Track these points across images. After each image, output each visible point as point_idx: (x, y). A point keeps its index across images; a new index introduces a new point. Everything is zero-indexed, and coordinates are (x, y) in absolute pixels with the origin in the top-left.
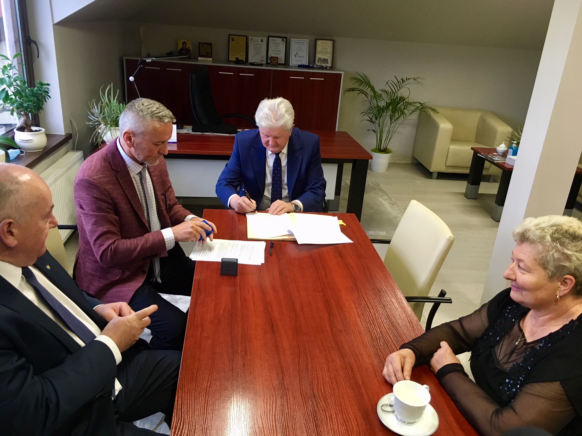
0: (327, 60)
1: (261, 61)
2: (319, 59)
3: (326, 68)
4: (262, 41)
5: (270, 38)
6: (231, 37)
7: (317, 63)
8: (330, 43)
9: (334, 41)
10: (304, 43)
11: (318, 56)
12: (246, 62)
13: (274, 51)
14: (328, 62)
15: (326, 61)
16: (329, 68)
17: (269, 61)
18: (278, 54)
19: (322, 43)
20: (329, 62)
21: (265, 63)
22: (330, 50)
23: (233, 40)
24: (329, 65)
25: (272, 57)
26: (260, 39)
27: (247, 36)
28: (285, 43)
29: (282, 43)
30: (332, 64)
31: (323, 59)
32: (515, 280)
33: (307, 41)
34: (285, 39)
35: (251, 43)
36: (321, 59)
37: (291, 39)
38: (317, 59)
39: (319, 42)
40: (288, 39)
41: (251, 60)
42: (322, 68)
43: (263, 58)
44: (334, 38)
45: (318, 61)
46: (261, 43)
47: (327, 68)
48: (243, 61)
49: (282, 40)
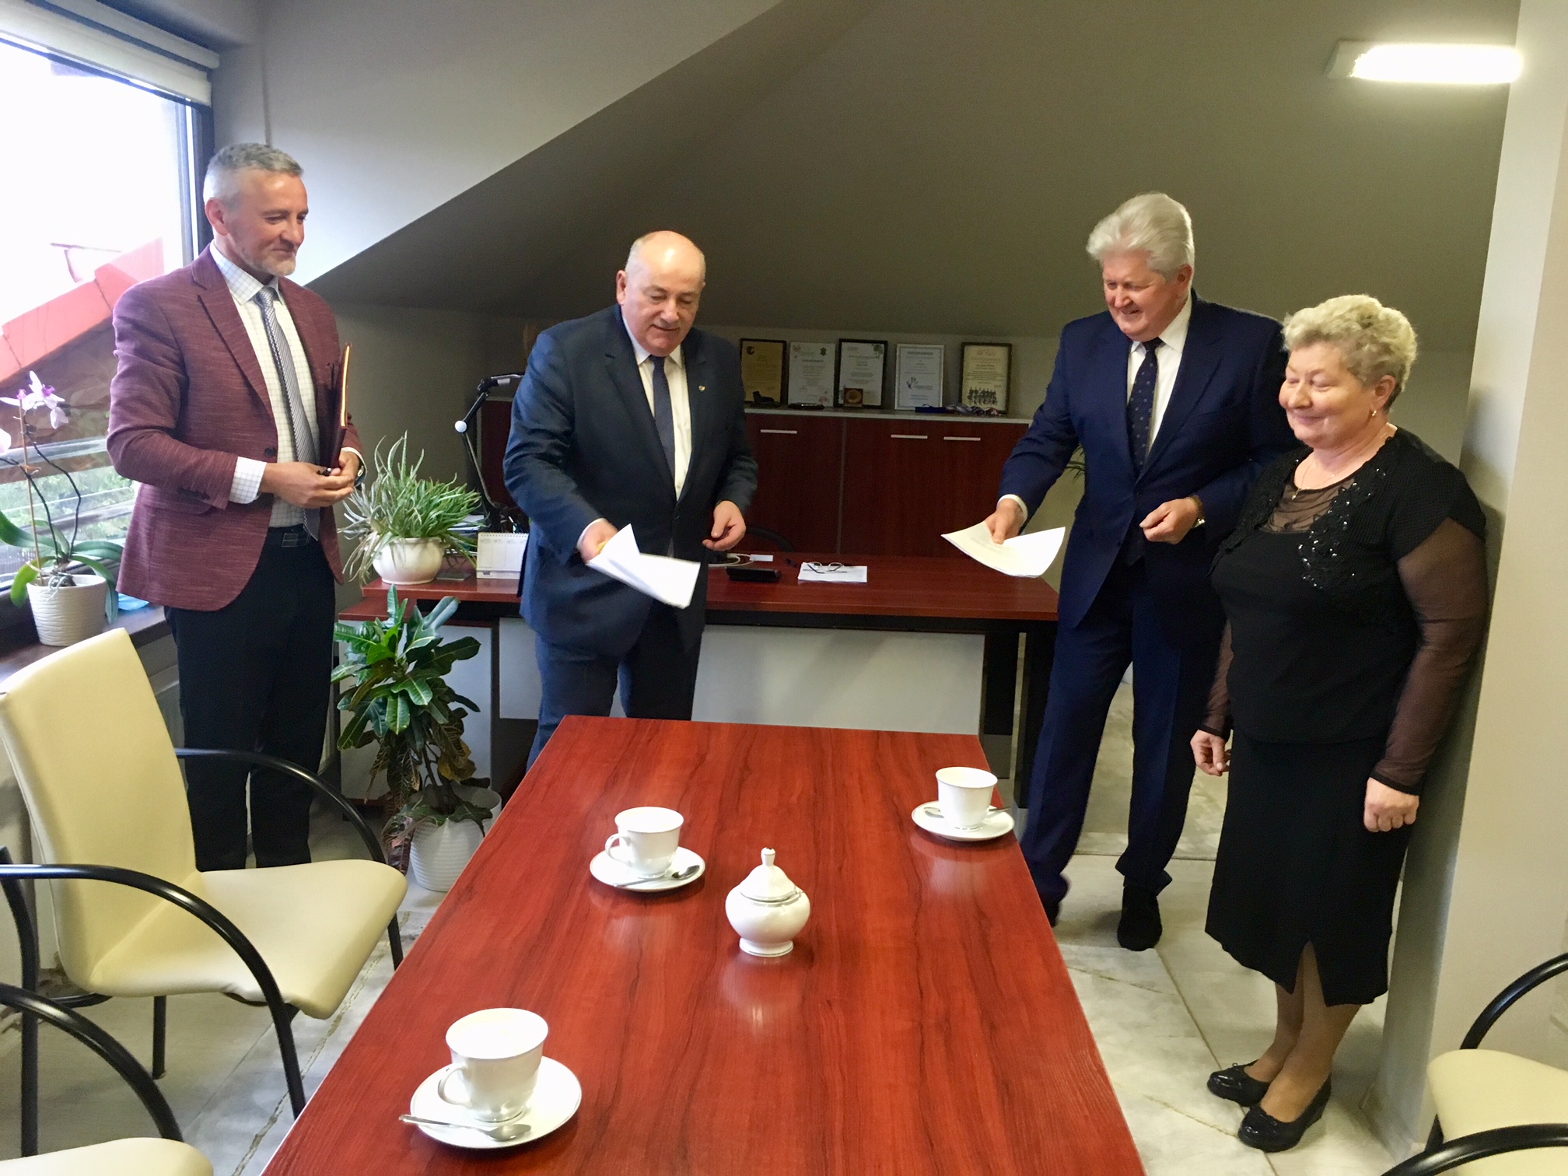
0: (994, 393)
1: (820, 400)
2: (971, 392)
3: (989, 413)
4: (823, 352)
5: (844, 345)
6: (746, 344)
7: (966, 402)
8: (1000, 353)
9: (1009, 346)
10: (932, 354)
11: (970, 384)
12: (784, 401)
13: (854, 374)
14: (995, 398)
15: (989, 396)
16: (996, 413)
17: (841, 401)
18: (867, 382)
19: (980, 353)
20: (997, 400)
21: (831, 404)
22: (1001, 368)
23: (750, 351)
24: (1000, 406)
25: (846, 390)
26: (816, 348)
27: (784, 342)
28: (882, 356)
29: (875, 356)
30: (1007, 406)
31: (984, 392)
32: (1311, 404)
33: (941, 349)
34: (883, 345)
35: (796, 357)
36: (976, 392)
37: (899, 345)
38: (966, 393)
39: (971, 352)
40: (890, 347)
41: (793, 398)
42: (978, 412)
43: (826, 392)
44: (1012, 340)
45: (970, 398)
46: (821, 357)
47: (992, 413)
48: (771, 400)
49: (876, 349)
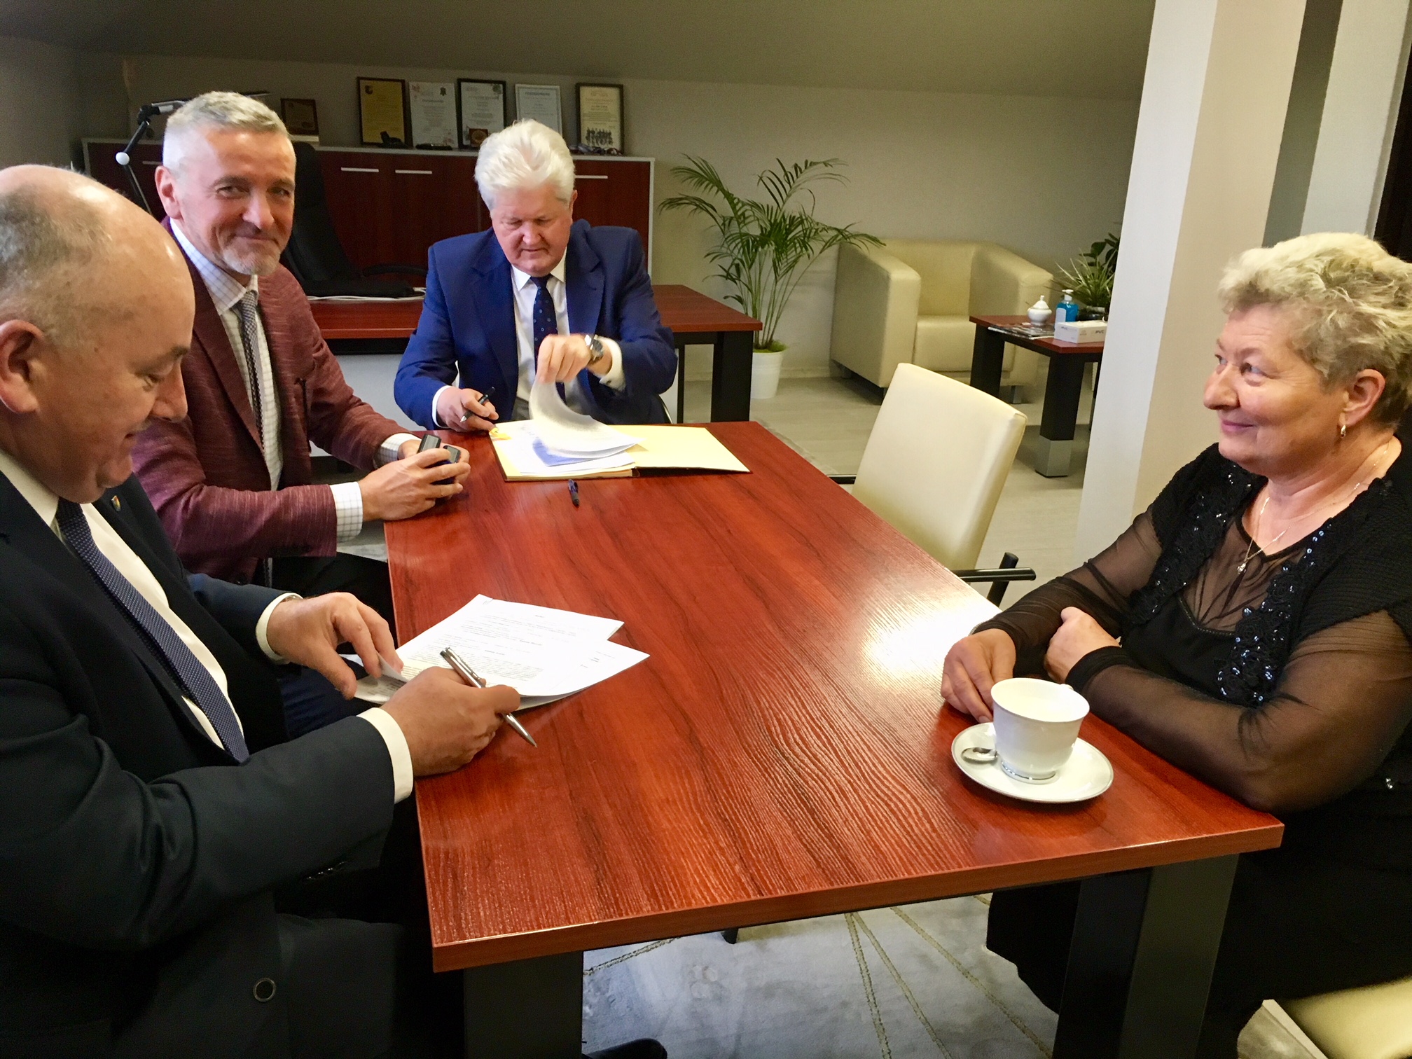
0: (610, 134)
1: (445, 141)
2: (589, 132)
3: (609, 152)
4: (443, 92)
5: (464, 85)
6: (363, 83)
7: (584, 141)
8: (613, 93)
9: (621, 87)
10: (548, 94)
11: (587, 125)
12: (408, 143)
13: (475, 115)
14: (611, 139)
15: (605, 136)
16: (616, 153)
17: (466, 142)
18: (488, 123)
19: (594, 94)
20: (613, 140)
21: (456, 145)
22: (614, 108)
23: (368, 91)
24: (616, 145)
25: (472, 131)
26: (436, 89)
27: (403, 82)
28: (501, 96)
29: (494, 96)
30: (622, 144)
31: (600, 133)
32: (1238, 405)
33: (556, 89)
34: (501, 86)
35: (416, 97)
36: (593, 132)
37: (517, 85)
38: (584, 134)
39: (586, 92)
40: (508, 86)
41: (418, 139)
42: (600, 152)
43: (449, 133)
44: (622, 82)
45: (588, 138)
46: (442, 97)
47: (612, 152)
48: (399, 140)
49: (495, 89)
